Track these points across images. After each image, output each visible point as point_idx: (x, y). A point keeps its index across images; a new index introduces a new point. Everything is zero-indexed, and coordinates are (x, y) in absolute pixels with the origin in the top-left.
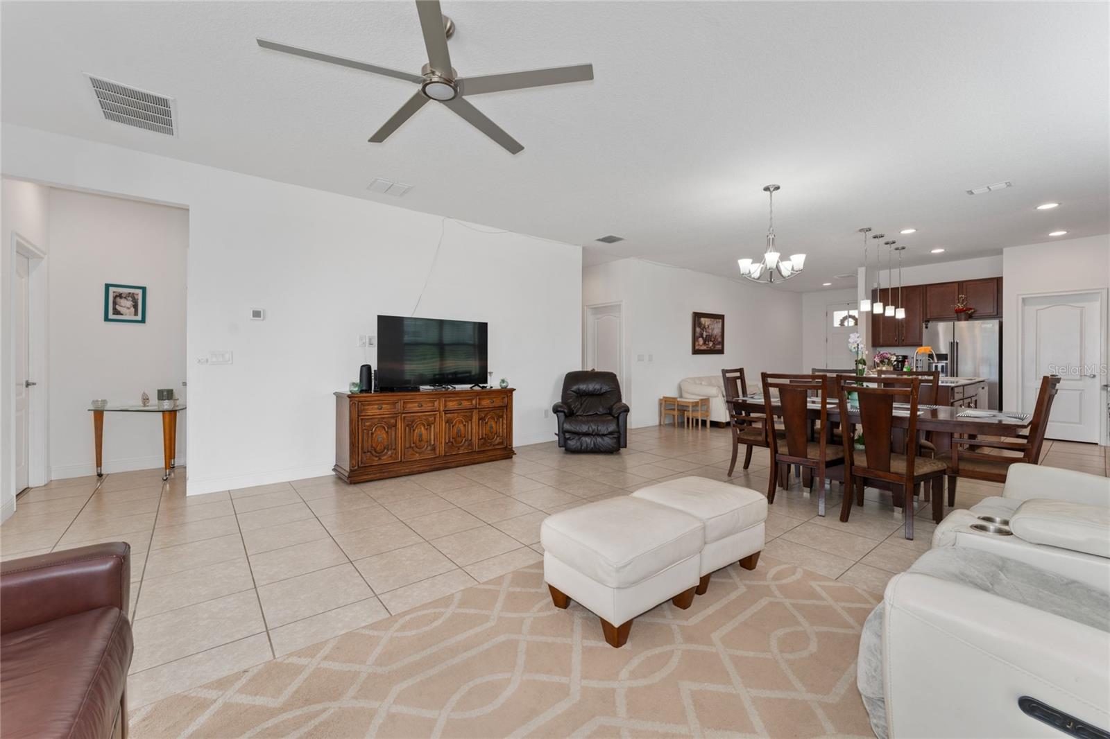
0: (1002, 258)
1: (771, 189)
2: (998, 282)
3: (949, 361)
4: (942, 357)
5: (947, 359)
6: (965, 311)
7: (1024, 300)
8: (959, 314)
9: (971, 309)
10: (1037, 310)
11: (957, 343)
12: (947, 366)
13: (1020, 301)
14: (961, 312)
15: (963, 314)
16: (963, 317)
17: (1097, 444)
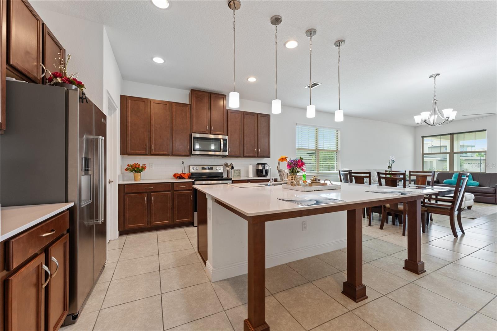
1: (434, 76)
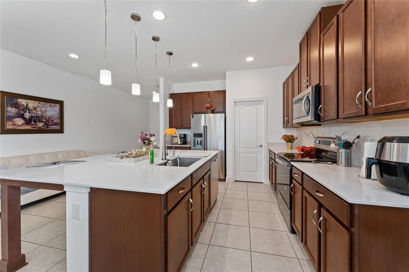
0: (226, 81)
2: (223, 93)
3: (203, 138)
4: (200, 135)
5: (202, 137)
6: (210, 108)
7: (235, 102)
8: (207, 109)
9: (213, 107)
10: (240, 109)
11: (207, 127)
12: (202, 141)
13: (233, 102)
14: (208, 109)
15: (209, 109)
16: (209, 111)
17: (263, 183)
